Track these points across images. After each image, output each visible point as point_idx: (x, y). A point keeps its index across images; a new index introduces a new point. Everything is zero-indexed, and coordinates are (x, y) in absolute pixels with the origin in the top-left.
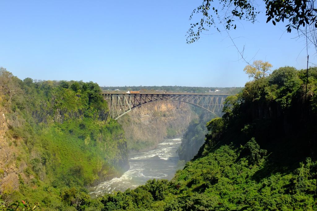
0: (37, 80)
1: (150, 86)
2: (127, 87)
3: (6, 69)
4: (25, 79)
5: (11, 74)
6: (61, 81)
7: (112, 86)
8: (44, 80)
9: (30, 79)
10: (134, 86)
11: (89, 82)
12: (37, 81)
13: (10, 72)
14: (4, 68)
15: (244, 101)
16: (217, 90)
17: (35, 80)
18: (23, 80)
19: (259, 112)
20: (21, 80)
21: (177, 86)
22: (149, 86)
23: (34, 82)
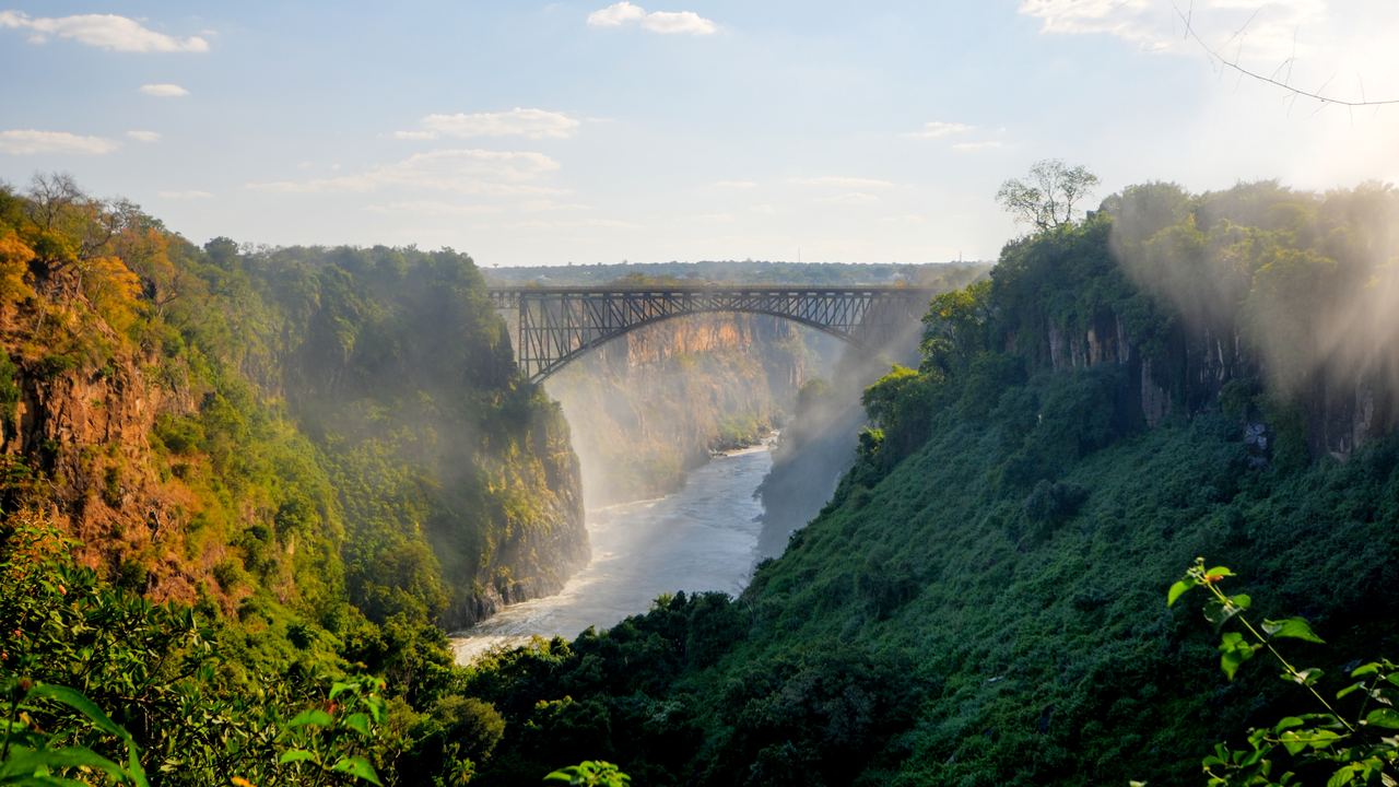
0: (251, 244)
1: (656, 264)
2: (577, 267)
3: (138, 207)
4: (209, 241)
5: (157, 223)
6: (340, 247)
7: (521, 265)
8: (278, 246)
9: (228, 242)
10: (599, 264)
11: (438, 250)
12: (255, 251)
13: (155, 218)
14: (133, 204)
15: (997, 309)
16: (897, 275)
17: (246, 246)
18: (202, 247)
19: (1053, 348)
20: (195, 245)
21: (755, 261)
22: (653, 262)
23: (241, 253)
